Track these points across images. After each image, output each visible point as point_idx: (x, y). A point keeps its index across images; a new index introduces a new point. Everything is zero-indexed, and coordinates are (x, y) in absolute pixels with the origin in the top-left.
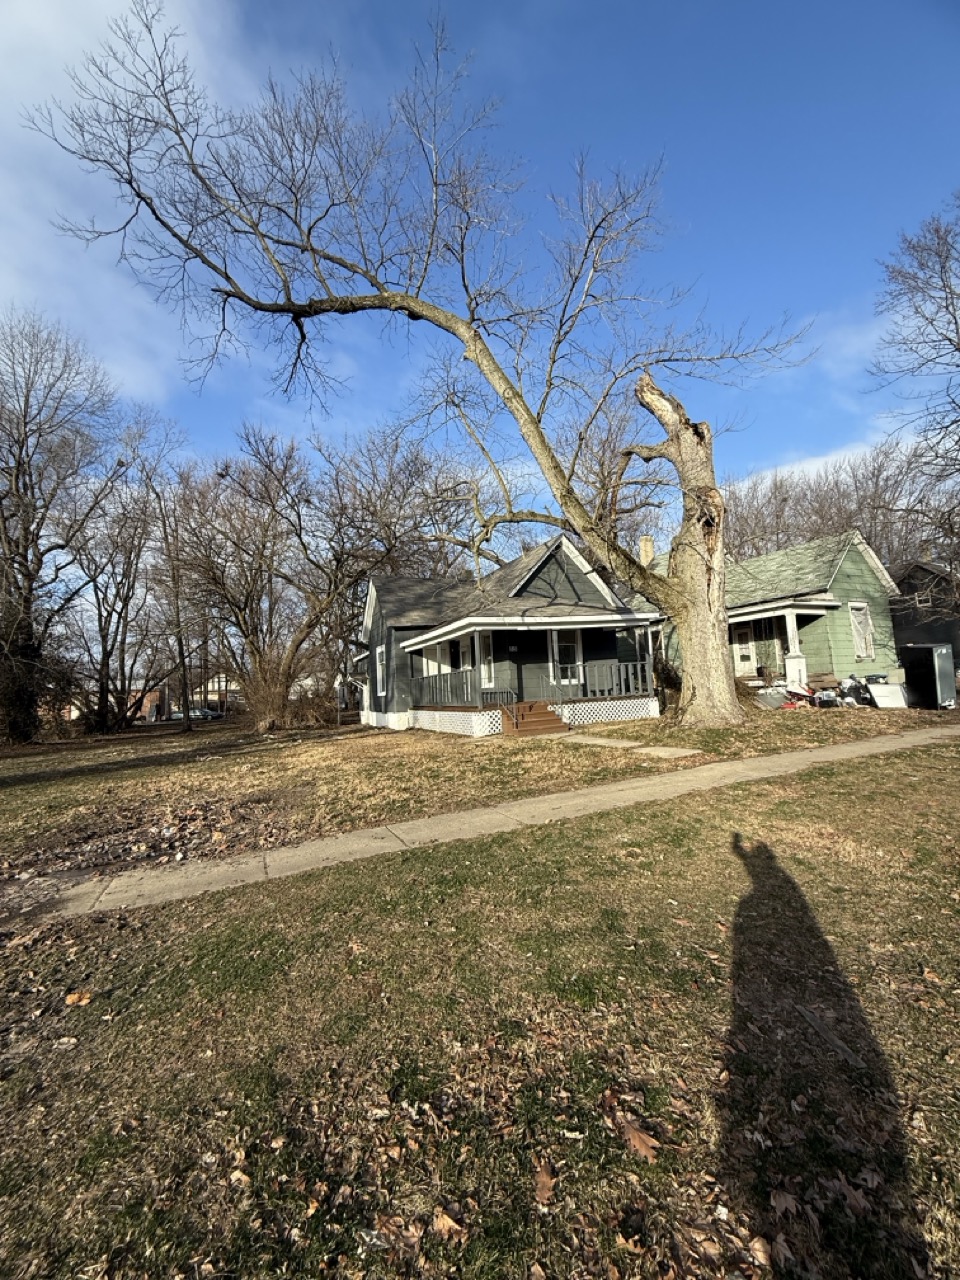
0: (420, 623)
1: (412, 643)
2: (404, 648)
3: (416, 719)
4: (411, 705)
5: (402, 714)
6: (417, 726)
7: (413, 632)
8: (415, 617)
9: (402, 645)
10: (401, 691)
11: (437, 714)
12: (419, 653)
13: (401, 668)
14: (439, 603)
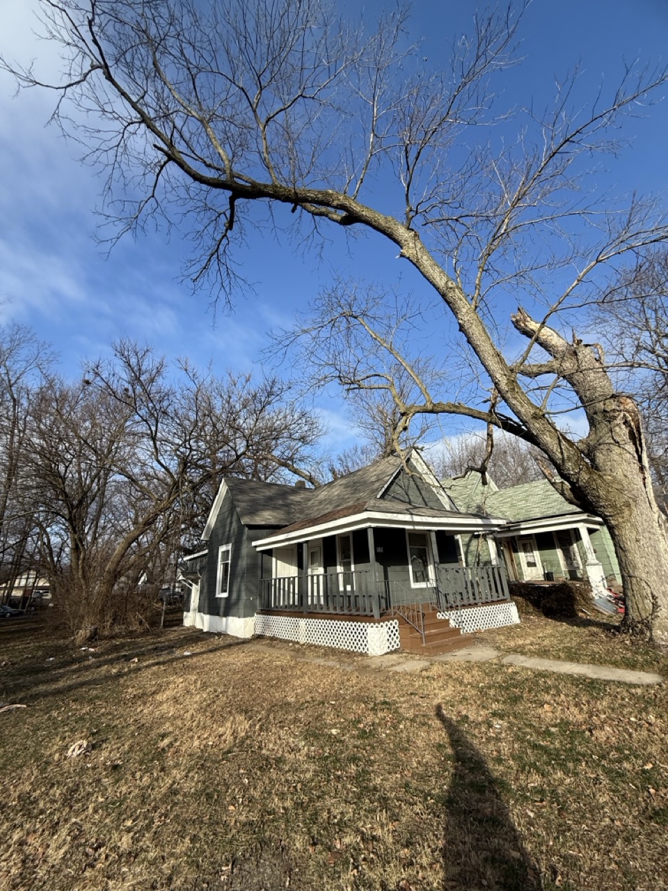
0: (273, 522)
1: (262, 543)
2: (256, 547)
3: (266, 625)
4: (259, 608)
5: (248, 619)
6: (268, 634)
7: (265, 532)
8: (267, 517)
9: (254, 544)
10: (249, 591)
11: (302, 622)
12: (269, 553)
13: (252, 568)
14: (287, 505)
